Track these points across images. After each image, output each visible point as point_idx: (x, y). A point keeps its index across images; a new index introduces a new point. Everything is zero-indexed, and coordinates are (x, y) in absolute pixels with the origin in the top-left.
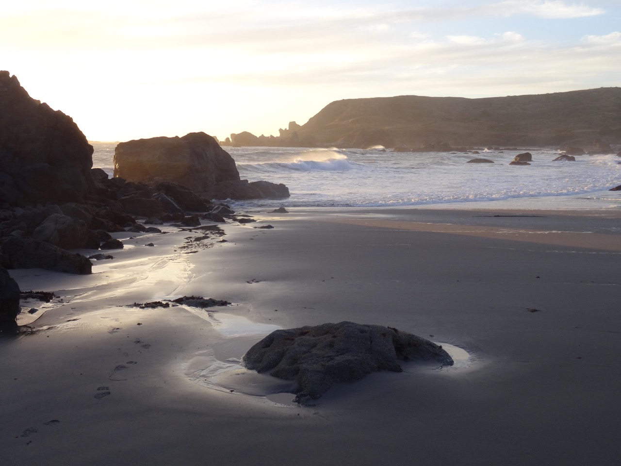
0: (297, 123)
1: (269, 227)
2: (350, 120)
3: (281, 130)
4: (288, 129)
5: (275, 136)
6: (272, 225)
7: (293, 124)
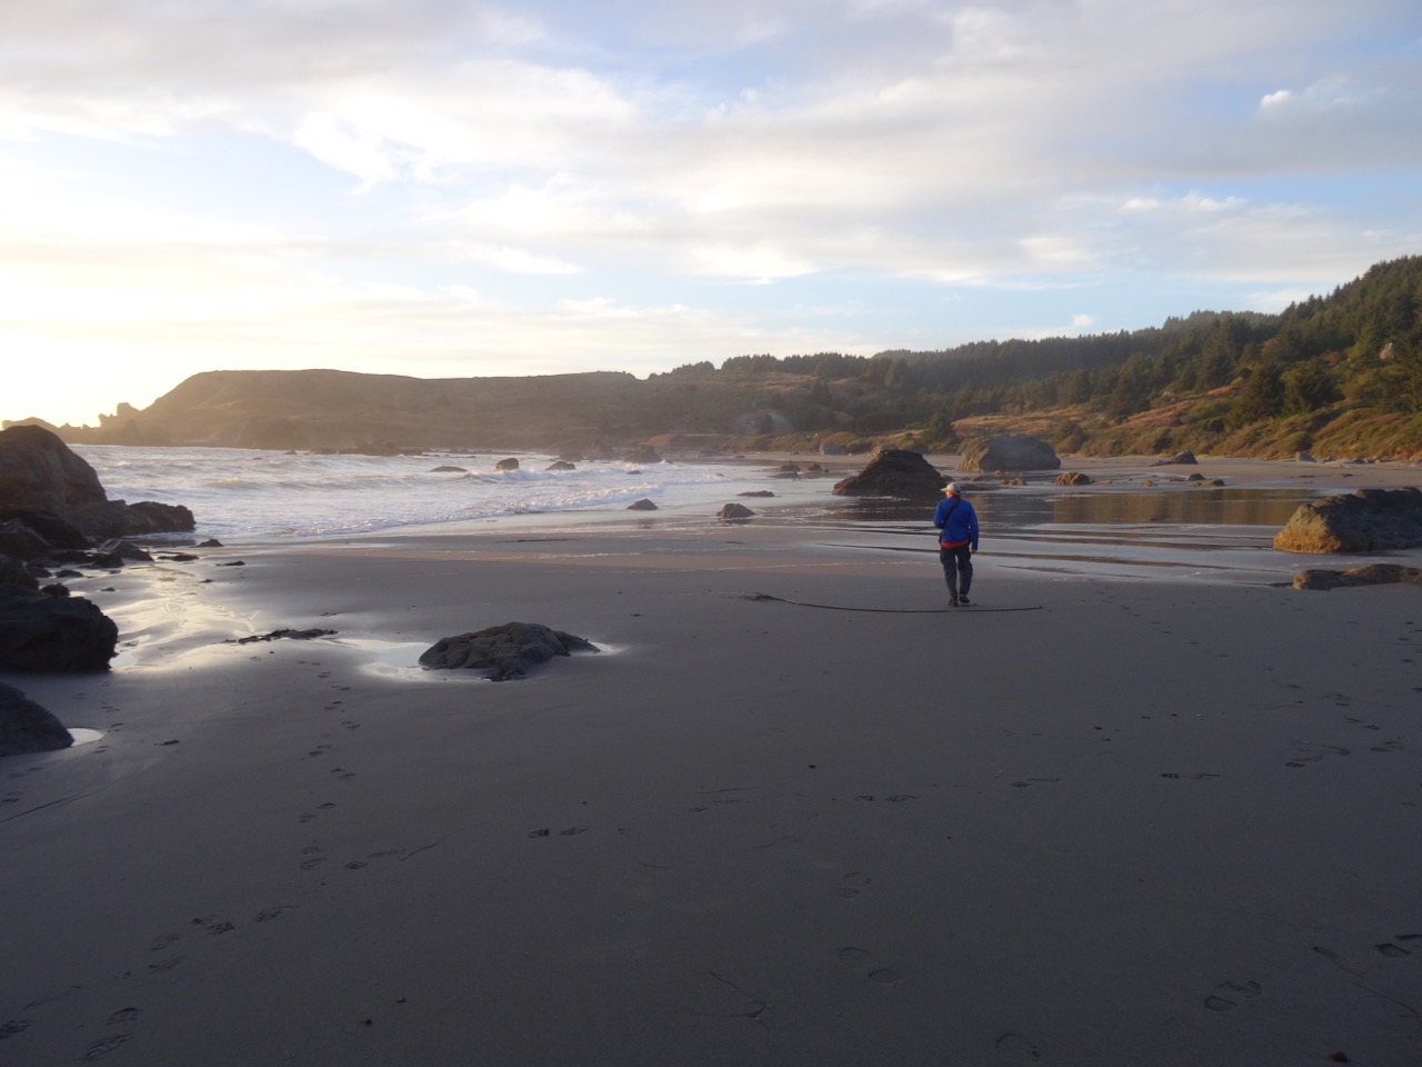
0: (133, 405)
1: (240, 563)
2: (230, 404)
3: (102, 417)
4: (115, 414)
5: (91, 426)
6: (243, 561)
7: (123, 408)
